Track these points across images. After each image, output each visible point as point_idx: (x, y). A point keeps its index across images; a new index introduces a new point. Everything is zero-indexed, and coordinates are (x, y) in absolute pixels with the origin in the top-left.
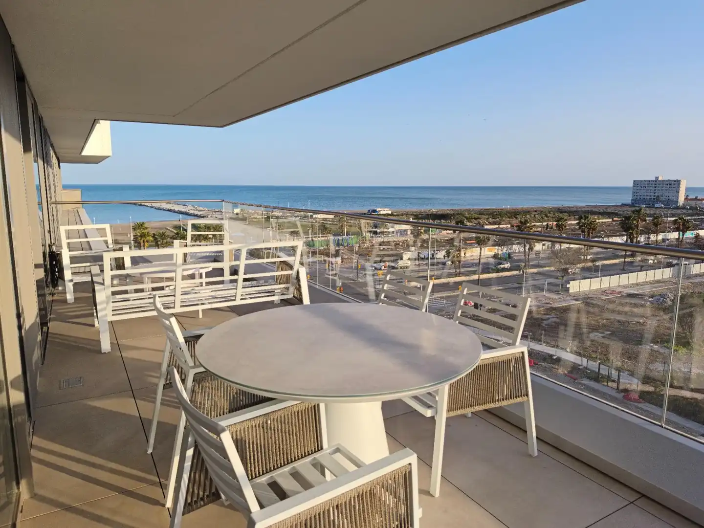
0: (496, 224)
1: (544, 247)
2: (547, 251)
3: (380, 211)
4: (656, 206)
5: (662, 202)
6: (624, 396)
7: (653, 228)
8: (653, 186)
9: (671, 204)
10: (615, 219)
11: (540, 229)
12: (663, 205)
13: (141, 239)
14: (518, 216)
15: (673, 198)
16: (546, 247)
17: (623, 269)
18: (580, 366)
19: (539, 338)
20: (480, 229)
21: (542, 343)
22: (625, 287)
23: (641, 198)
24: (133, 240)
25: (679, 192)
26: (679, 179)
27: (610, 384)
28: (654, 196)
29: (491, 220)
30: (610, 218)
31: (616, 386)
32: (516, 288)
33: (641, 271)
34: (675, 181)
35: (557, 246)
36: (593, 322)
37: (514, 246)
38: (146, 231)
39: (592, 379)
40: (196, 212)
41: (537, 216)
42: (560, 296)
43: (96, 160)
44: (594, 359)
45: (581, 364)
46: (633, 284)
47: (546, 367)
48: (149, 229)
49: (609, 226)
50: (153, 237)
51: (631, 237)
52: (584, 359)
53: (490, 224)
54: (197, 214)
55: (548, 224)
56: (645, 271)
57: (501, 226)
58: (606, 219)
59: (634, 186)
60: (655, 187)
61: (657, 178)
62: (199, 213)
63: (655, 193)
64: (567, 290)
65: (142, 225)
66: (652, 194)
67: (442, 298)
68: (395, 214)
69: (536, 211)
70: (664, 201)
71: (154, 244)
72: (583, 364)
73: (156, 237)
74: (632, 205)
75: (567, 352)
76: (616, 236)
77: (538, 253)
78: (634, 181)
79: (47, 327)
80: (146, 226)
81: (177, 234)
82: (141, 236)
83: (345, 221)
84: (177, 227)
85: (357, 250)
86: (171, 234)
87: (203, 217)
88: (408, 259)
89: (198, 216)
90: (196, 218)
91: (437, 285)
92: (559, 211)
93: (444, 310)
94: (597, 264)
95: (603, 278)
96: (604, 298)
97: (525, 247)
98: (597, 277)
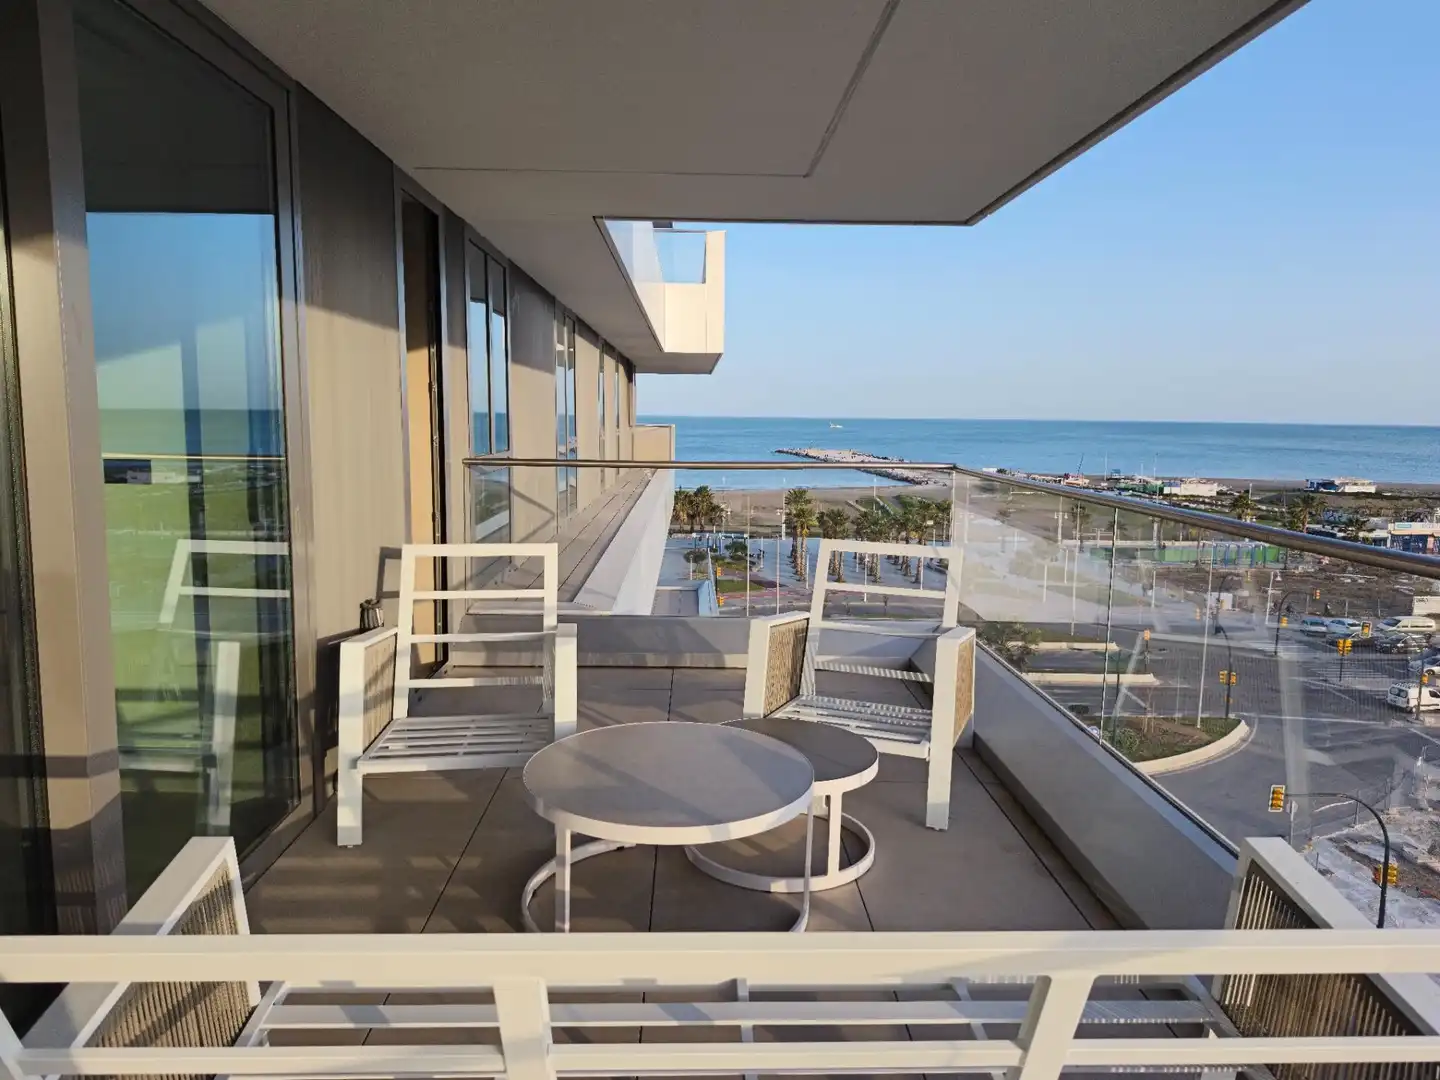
3: (1343, 484)
13: (797, 522)
24: (785, 523)
38: (807, 507)
40: (907, 473)
48: (814, 504)
50: (820, 519)
54: (906, 478)
62: (911, 475)
65: (801, 495)
68: (1388, 494)
71: (821, 530)
73: (826, 518)
80: (808, 496)
81: (865, 515)
82: (798, 516)
83: (1247, 506)
84: (869, 502)
85: (1279, 579)
86: (853, 515)
87: (919, 483)
88: (1429, 616)
89: (909, 481)
90: (906, 483)
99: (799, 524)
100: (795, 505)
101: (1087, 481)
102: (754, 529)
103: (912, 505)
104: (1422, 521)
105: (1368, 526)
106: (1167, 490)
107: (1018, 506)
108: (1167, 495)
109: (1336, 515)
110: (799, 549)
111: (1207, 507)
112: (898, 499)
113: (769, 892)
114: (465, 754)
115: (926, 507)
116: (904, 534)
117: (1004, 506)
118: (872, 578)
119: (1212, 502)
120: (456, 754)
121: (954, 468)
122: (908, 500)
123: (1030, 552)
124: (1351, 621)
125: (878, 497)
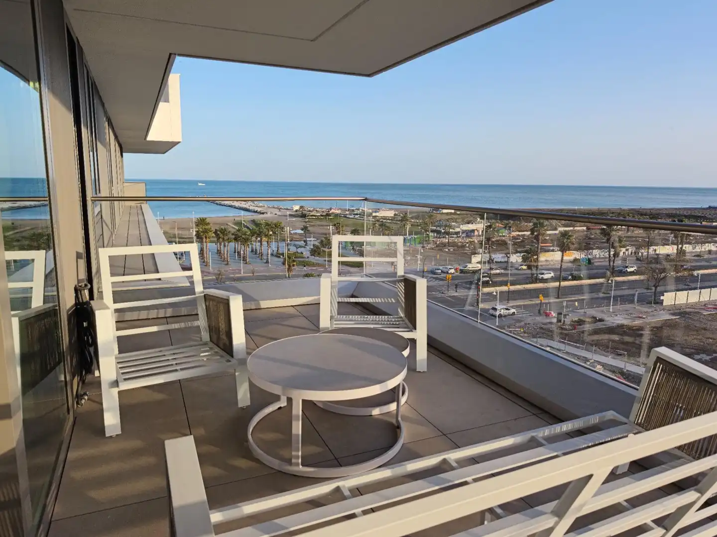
0: (569, 226)
2: (631, 257)
10: (704, 223)
13: (203, 235)
16: (630, 253)
21: (640, 364)
24: (195, 236)
29: (563, 221)
32: (603, 298)
35: (642, 252)
36: (695, 342)
37: (594, 251)
38: (208, 227)
40: (256, 209)
42: (653, 309)
43: (163, 147)
48: (211, 225)
50: (215, 233)
53: (564, 225)
57: (576, 228)
62: (259, 209)
64: (661, 302)
65: (204, 221)
67: (519, 307)
69: (613, 213)
71: (216, 239)
73: (218, 233)
76: (710, 242)
77: (624, 259)
80: (208, 221)
81: (239, 230)
82: (203, 232)
83: (407, 220)
84: (239, 223)
85: (421, 250)
86: (233, 231)
87: (263, 213)
88: (477, 263)
89: (258, 213)
90: (256, 214)
91: (514, 292)
92: (639, 214)
93: (522, 321)
94: (695, 273)
95: (703, 290)
96: (705, 313)
97: (609, 252)
98: (695, 289)
99: (204, 237)
100: (201, 226)
101: (340, 211)
102: (180, 240)
103: (261, 224)
104: (472, 223)
105: (452, 227)
106: (374, 214)
107: (311, 224)
108: (374, 216)
109: (441, 223)
110: (205, 249)
111: (390, 221)
112: (253, 221)
113: (372, 415)
114: (182, 369)
115: (267, 224)
116: (259, 239)
117: (304, 224)
118: (245, 262)
119: (393, 219)
120: (176, 370)
121: (366, 199)
122: (259, 222)
123: (318, 244)
124: (450, 267)
125: (244, 221)
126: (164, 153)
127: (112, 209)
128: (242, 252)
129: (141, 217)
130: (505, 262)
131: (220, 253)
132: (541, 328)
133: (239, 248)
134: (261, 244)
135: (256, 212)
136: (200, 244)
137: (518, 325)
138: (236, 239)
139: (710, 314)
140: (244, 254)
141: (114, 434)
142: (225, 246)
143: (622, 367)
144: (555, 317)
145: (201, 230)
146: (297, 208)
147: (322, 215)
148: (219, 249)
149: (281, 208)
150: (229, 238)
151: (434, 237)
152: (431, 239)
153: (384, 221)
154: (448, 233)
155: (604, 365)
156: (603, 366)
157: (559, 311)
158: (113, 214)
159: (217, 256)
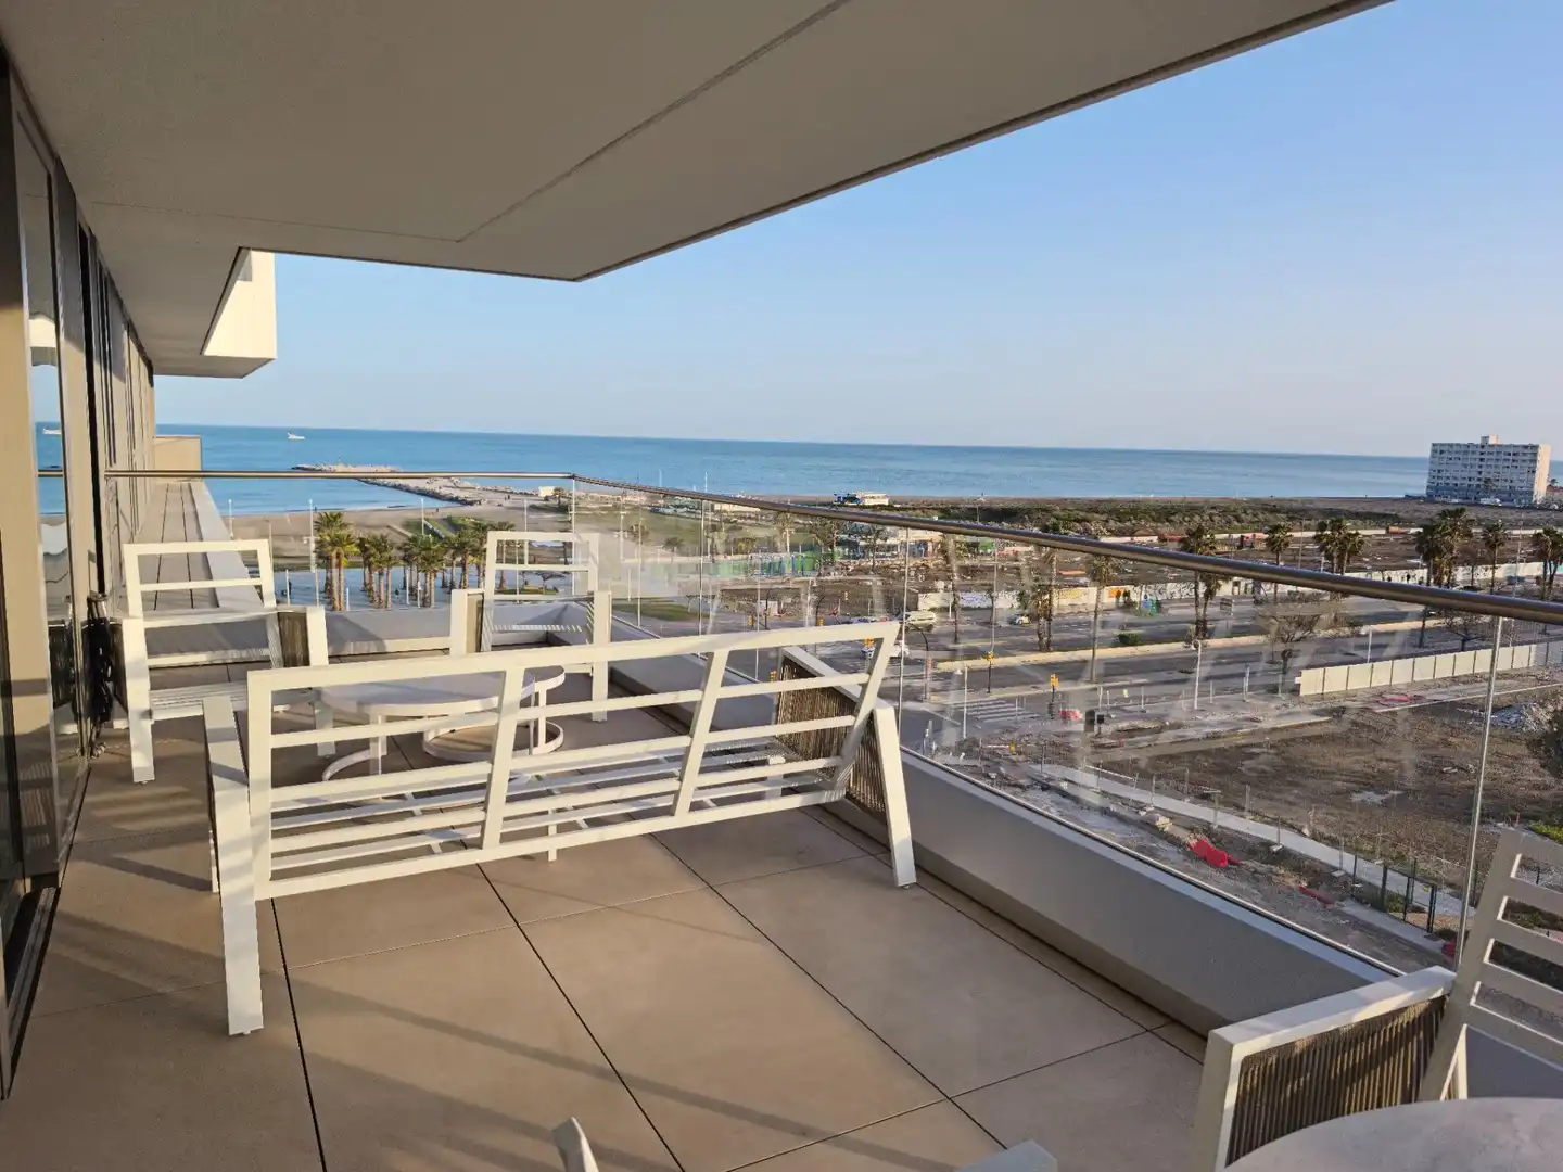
0: (1124, 535)
1: (1236, 588)
2: (1244, 597)
3: (863, 498)
4: (1484, 501)
5: (1497, 493)
6: (1445, 946)
7: (1482, 551)
8: (1478, 456)
9: (1517, 498)
10: (1392, 529)
11: (1226, 549)
12: (1498, 501)
13: (332, 550)
14: (1172, 518)
15: (1522, 485)
16: (1242, 590)
17: (1421, 645)
18: (1336, 869)
19: (1238, 800)
20: (1091, 545)
21: (1245, 813)
22: (1426, 686)
23: (1448, 484)
24: (315, 552)
25: (1534, 472)
26: (1535, 443)
27: (1411, 917)
28: (1479, 479)
29: (1112, 524)
30: (1381, 527)
31: (1426, 922)
32: (1179, 682)
33: (1463, 650)
34: (1526, 447)
35: (1267, 589)
36: (1357, 767)
37: (1169, 584)
38: (344, 532)
39: (1367, 903)
40: (456, 493)
41: (1216, 518)
42: (1280, 704)
43: (237, 368)
44: (1370, 856)
45: (1338, 865)
46: (1444, 679)
47: (1256, 872)
48: (351, 528)
49: (1380, 544)
50: (360, 546)
51: (1435, 570)
52: (1345, 854)
53: (1114, 533)
54: (457, 498)
55: (1242, 537)
56: (1470, 649)
57: (1136, 539)
58: (1374, 527)
59: (1433, 456)
60: (1481, 460)
61: (1485, 438)
62: (462, 495)
63: (1480, 473)
64: (1297, 689)
65: (335, 518)
66: (1475, 475)
67: (1010, 700)
68: (898, 506)
69: (1213, 508)
70: (1500, 491)
71: (362, 560)
72: (1344, 866)
73: (367, 545)
74: (1429, 499)
75: (1304, 835)
77: (1225, 602)
78: (1434, 445)
79: (53, 890)
80: (344, 520)
81: (414, 540)
82: (334, 544)
83: (786, 520)
84: (414, 525)
85: (815, 585)
86: (399, 541)
87: (471, 503)
88: (930, 610)
89: (460, 502)
90: (455, 504)
91: (998, 670)
92: (1266, 509)
93: (1015, 730)
94: (1364, 630)
95: (1376, 664)
96: (1380, 710)
97: (1196, 588)
98: (1363, 661)
99: (334, 554)
100: (327, 531)
101: (645, 500)
103: (465, 527)
105: (883, 535)
106: (717, 507)
108: (718, 512)
109: (859, 526)
110: (335, 581)
111: (753, 522)
112: (450, 522)
115: (474, 525)
116: (459, 559)
119: (757, 517)
121: (573, 477)
122: (460, 522)
125: (427, 520)
126: (242, 377)
127: (133, 488)
128: (420, 588)
129: (188, 509)
130: (988, 608)
131: (371, 590)
132: (1053, 744)
133: (414, 578)
134: (464, 569)
135: (455, 500)
136: (324, 570)
137: (1007, 737)
138: (407, 560)
139: (1387, 713)
140: (425, 592)
141: (144, 780)
142: (381, 574)
143: (1211, 820)
144: (1081, 721)
145: (328, 539)
146: (546, 491)
147: (604, 509)
148: (367, 581)
149: (512, 492)
150: (390, 558)
151: (845, 557)
152: (838, 559)
153: (739, 521)
154: (873, 548)
155: (1172, 816)
156: (1171, 819)
157: (1089, 708)
158: (133, 499)
159: (362, 597)
